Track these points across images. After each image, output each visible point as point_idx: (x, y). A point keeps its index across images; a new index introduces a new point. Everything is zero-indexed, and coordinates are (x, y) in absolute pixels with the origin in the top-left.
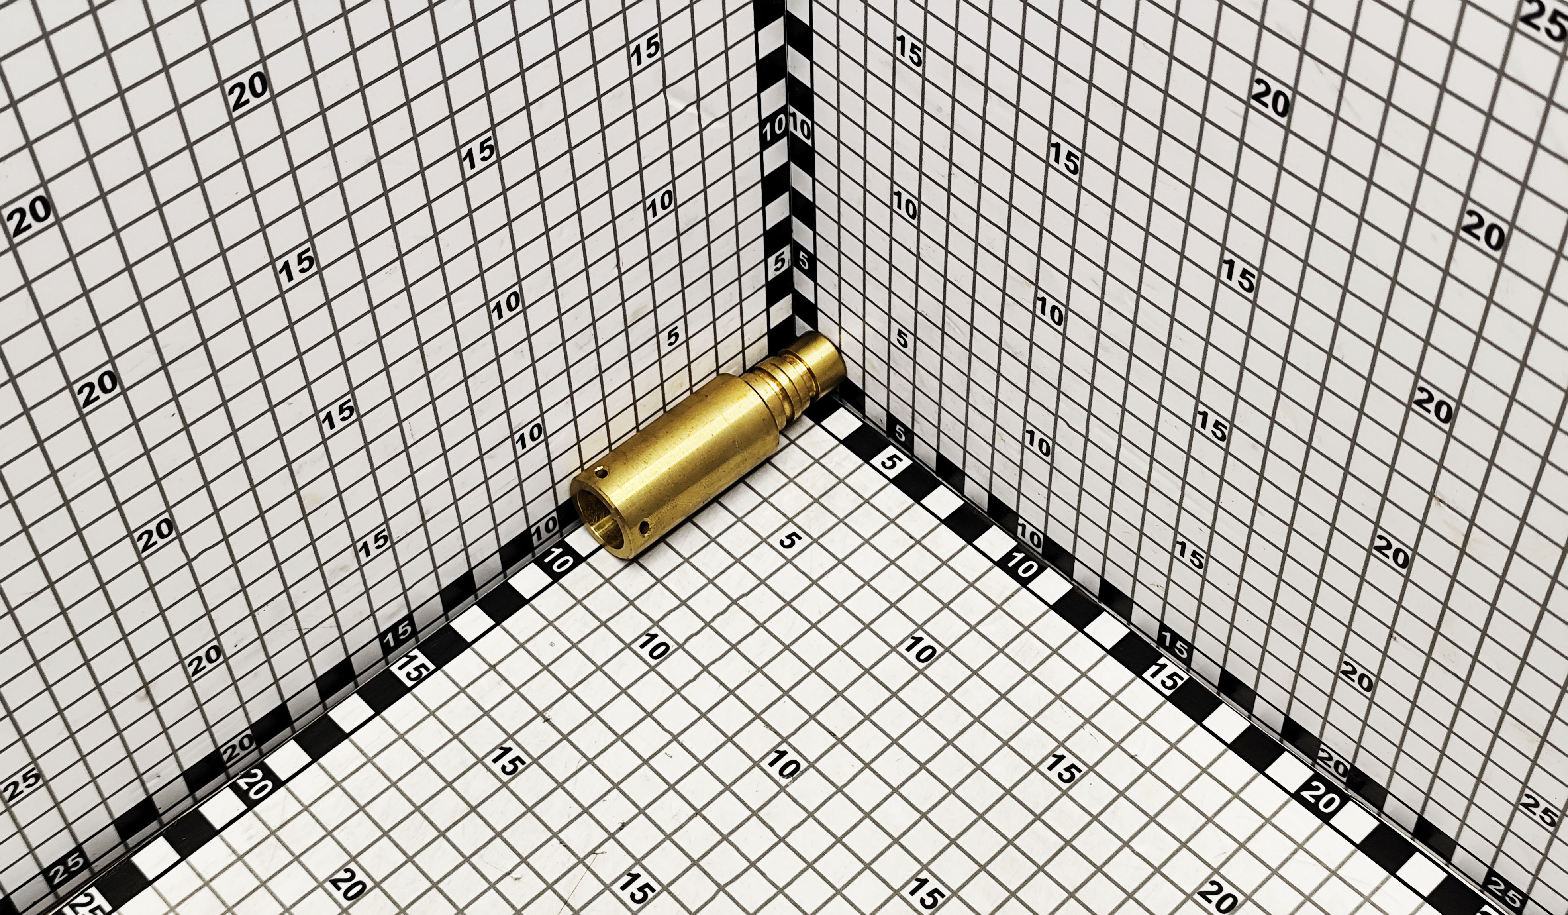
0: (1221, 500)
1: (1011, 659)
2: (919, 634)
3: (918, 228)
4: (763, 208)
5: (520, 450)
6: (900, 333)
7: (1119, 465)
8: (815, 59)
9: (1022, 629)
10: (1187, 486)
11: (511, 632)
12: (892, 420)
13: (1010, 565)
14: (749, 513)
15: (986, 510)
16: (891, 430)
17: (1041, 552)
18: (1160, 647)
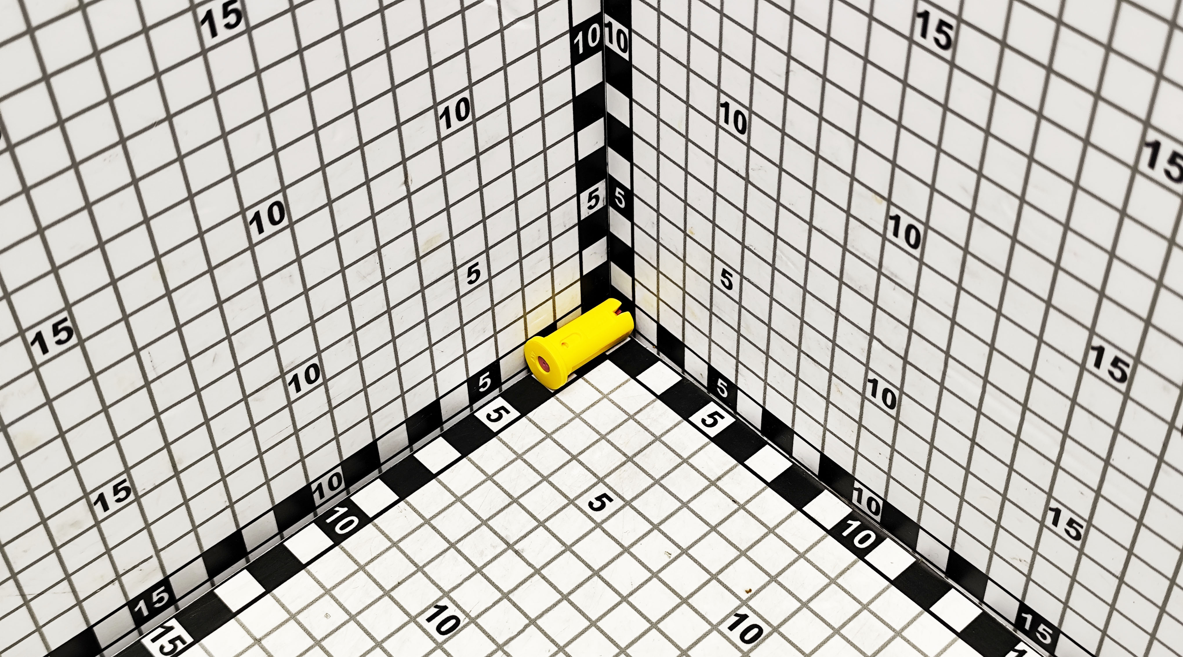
0: (1114, 456)
1: (848, 641)
2: (743, 611)
3: (748, 145)
4: (575, 133)
5: (294, 394)
6: (724, 273)
7: (982, 417)
9: (859, 607)
10: (1068, 441)
11: (283, 601)
12: (714, 374)
13: (845, 534)
14: (555, 472)
15: (817, 474)
16: (712, 385)
17: (879, 520)
18: (1018, 632)
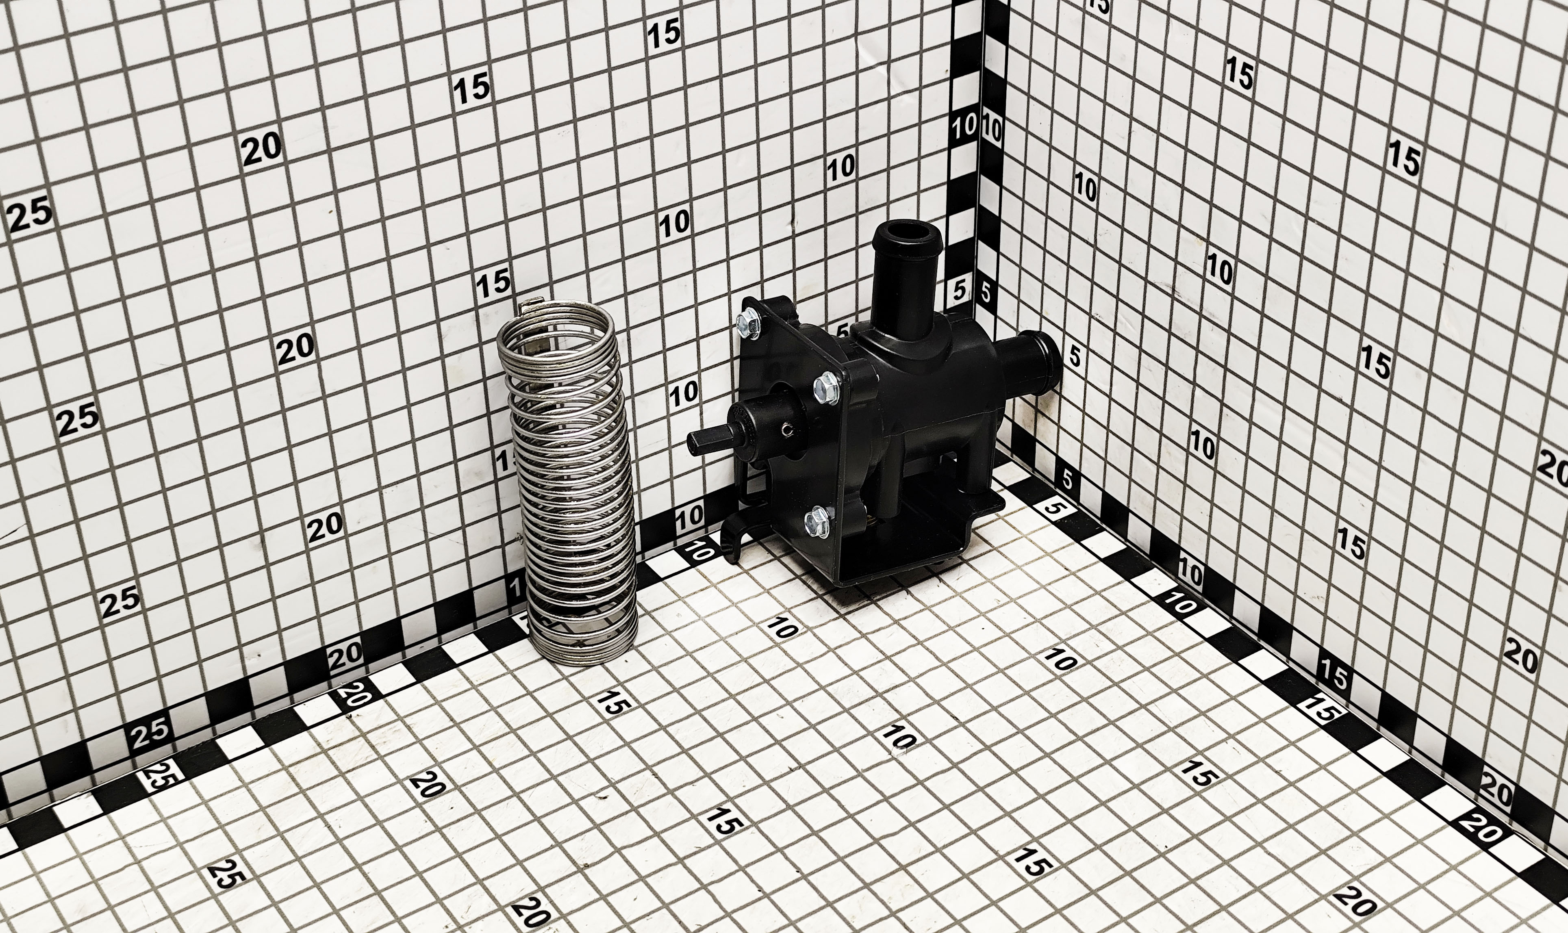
0: (1384, 458)
1: (1157, 677)
2: (1061, 647)
3: (1096, 211)
4: (948, 216)
5: (673, 409)
6: (1074, 348)
7: (1283, 445)
8: (1011, 43)
9: (1172, 654)
10: (1350, 451)
12: (1061, 464)
13: (1168, 601)
15: (1148, 552)
16: (1059, 480)
17: (1201, 591)
18: (1320, 684)
